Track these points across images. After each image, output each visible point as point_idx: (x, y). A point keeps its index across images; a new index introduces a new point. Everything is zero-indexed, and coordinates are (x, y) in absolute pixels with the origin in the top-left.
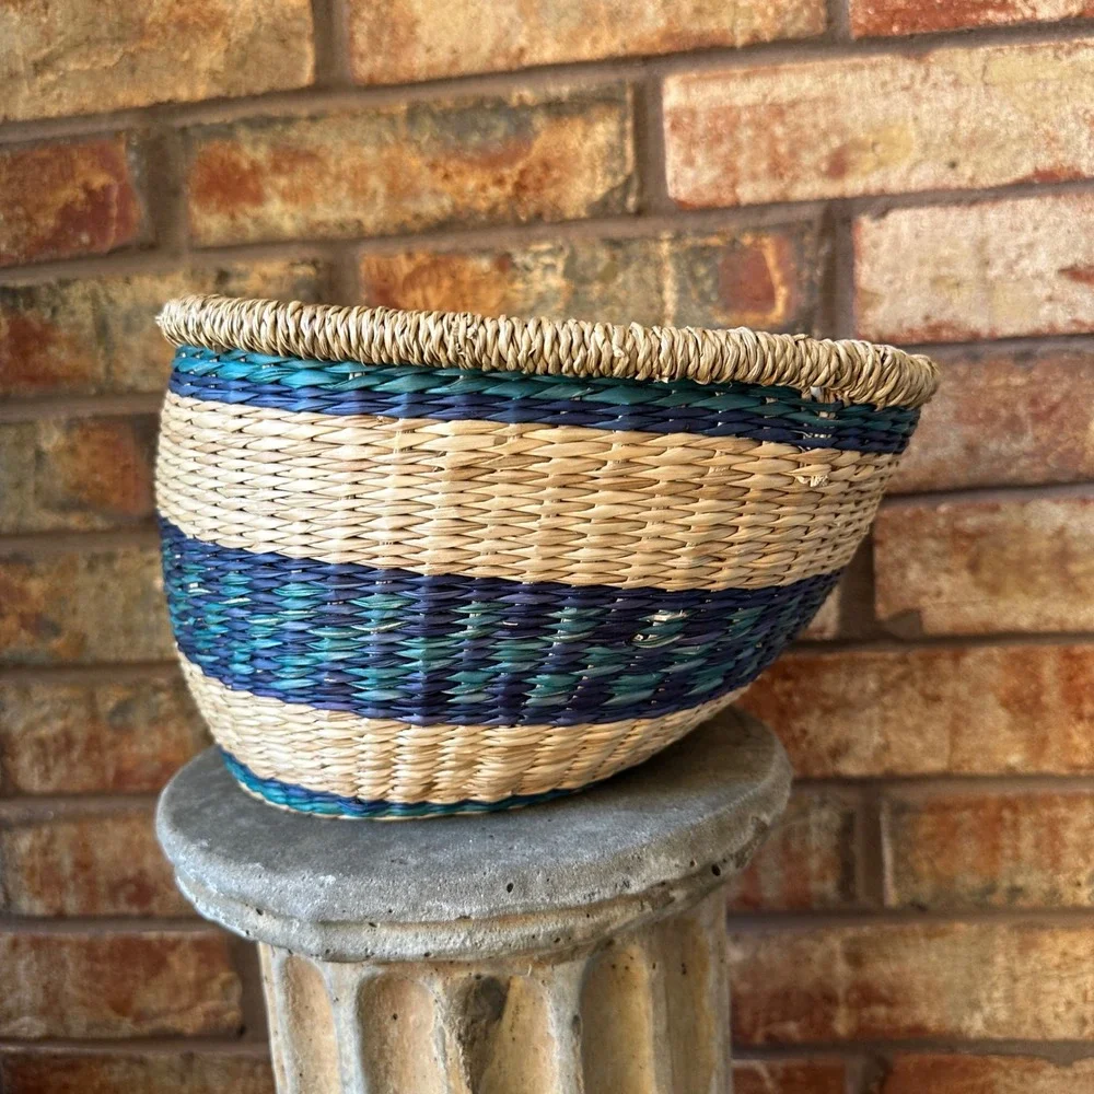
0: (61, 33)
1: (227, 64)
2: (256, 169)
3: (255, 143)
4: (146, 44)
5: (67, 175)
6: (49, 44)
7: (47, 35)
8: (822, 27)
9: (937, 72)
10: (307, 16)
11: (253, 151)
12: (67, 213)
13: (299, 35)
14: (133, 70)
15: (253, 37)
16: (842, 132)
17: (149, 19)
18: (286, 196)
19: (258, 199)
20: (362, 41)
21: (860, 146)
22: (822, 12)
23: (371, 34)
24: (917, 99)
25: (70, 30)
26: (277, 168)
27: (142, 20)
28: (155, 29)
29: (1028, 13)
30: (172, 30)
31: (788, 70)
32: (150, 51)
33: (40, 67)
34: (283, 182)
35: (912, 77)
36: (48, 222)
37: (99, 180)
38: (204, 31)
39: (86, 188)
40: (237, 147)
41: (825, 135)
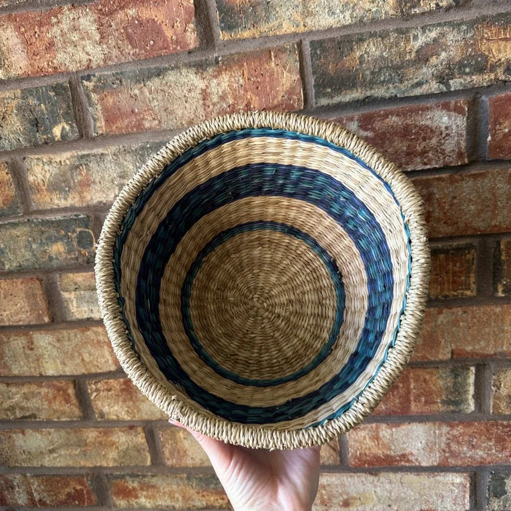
0: (57, 442)
1: (119, 456)
2: (134, 489)
3: (133, 481)
4: (88, 448)
5: (67, 485)
6: (53, 445)
7: (52, 442)
8: (338, 463)
9: (382, 479)
10: (146, 444)
11: (132, 484)
12: (69, 495)
13: (144, 450)
14: (85, 455)
15: (127, 449)
16: (347, 494)
17: (88, 441)
18: (146, 497)
19: (136, 497)
20: (167, 453)
21: (354, 498)
22: (338, 458)
23: (170, 452)
24: (375, 486)
25: (60, 442)
26: (142, 489)
27: (85, 441)
28: (90, 444)
29: (417, 464)
30: (97, 445)
31: (327, 475)
32: (91, 451)
33: (51, 451)
34: (144, 493)
35: (373, 481)
36: (63, 497)
37: (79, 487)
38: (109, 446)
39: (74, 488)
40: (126, 482)
41: (341, 494)
